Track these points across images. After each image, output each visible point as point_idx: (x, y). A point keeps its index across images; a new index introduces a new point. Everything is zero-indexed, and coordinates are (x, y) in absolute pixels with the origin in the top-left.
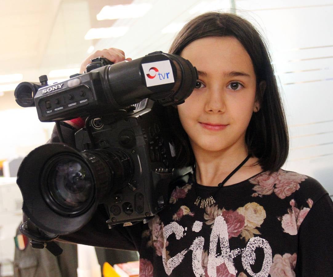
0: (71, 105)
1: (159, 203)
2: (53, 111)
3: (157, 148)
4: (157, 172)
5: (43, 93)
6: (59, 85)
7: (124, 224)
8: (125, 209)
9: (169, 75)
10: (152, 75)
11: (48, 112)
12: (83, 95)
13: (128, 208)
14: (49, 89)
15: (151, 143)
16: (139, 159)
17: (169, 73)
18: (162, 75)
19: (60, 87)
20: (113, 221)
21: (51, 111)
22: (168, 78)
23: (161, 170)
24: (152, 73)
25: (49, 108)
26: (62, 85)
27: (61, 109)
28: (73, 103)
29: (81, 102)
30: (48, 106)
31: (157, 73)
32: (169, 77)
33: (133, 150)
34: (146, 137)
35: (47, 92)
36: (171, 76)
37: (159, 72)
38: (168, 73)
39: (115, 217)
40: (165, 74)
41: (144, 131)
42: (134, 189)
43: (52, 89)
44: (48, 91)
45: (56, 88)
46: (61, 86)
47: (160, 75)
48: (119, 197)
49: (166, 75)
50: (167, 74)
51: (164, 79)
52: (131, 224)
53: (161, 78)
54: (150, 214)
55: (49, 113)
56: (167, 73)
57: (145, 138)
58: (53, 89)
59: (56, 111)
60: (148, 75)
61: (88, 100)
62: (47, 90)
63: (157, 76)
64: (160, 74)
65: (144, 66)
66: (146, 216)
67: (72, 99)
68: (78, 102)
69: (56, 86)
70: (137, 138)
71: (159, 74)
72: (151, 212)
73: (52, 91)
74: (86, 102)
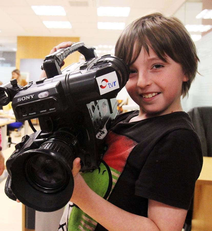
0: (42, 111)
2: (28, 115)
5: (18, 101)
6: (31, 96)
10: (104, 86)
11: (24, 116)
14: (24, 99)
19: (32, 97)
24: (104, 84)
25: (24, 113)
29: (50, 110)
31: (108, 83)
32: (116, 85)
36: (117, 83)
38: (115, 81)
43: (26, 99)
45: (29, 98)
47: (110, 84)
49: (113, 83)
50: (114, 83)
51: (112, 87)
53: (110, 86)
54: (96, 167)
56: (114, 82)
60: (101, 86)
62: (21, 99)
65: (97, 79)
66: (93, 168)
68: (48, 111)
73: (26, 100)
74: (54, 110)
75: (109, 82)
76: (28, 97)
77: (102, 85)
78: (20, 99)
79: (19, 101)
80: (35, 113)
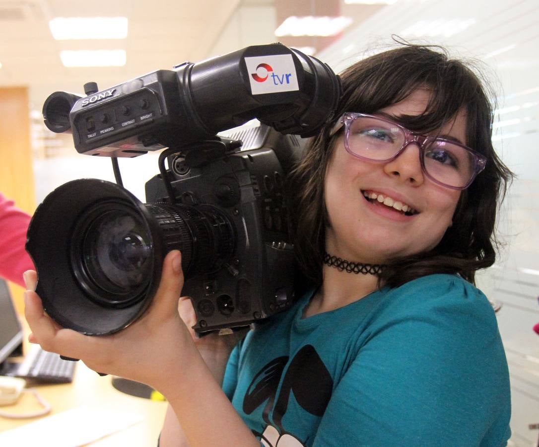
0: (126, 124)
1: (278, 299)
3: (277, 210)
4: (274, 246)
5: (83, 105)
6: (109, 92)
7: (221, 331)
8: (221, 307)
9: (290, 77)
10: (261, 76)
11: (90, 136)
12: (145, 107)
13: (226, 305)
14: (93, 99)
15: (267, 200)
16: (245, 224)
17: (290, 75)
18: (278, 77)
20: (203, 325)
21: (95, 134)
22: (288, 82)
23: (282, 245)
24: (262, 72)
25: (91, 130)
26: (112, 91)
27: (111, 131)
28: (130, 120)
30: (90, 127)
31: (270, 73)
32: (290, 82)
33: (236, 210)
34: (257, 188)
35: (89, 103)
36: (294, 79)
37: (273, 72)
38: (288, 74)
39: (205, 319)
40: (283, 76)
41: (254, 179)
42: (236, 273)
43: (98, 97)
46: (112, 93)
47: (276, 77)
48: (211, 287)
49: (285, 77)
50: (287, 76)
51: (282, 83)
52: (231, 332)
53: (277, 81)
54: (261, 315)
55: (91, 138)
56: (286, 75)
57: (255, 190)
58: (99, 99)
59: (103, 134)
60: (255, 76)
61: (154, 115)
62: (89, 101)
63: (270, 79)
64: (275, 74)
65: (248, 60)
66: (255, 317)
67: (128, 114)
68: (137, 119)
69: (104, 93)
70: (242, 189)
71: (273, 76)
72: (262, 312)
73: (97, 101)
74: (150, 118)
75: (275, 72)
76: (103, 95)
80: (111, 129)
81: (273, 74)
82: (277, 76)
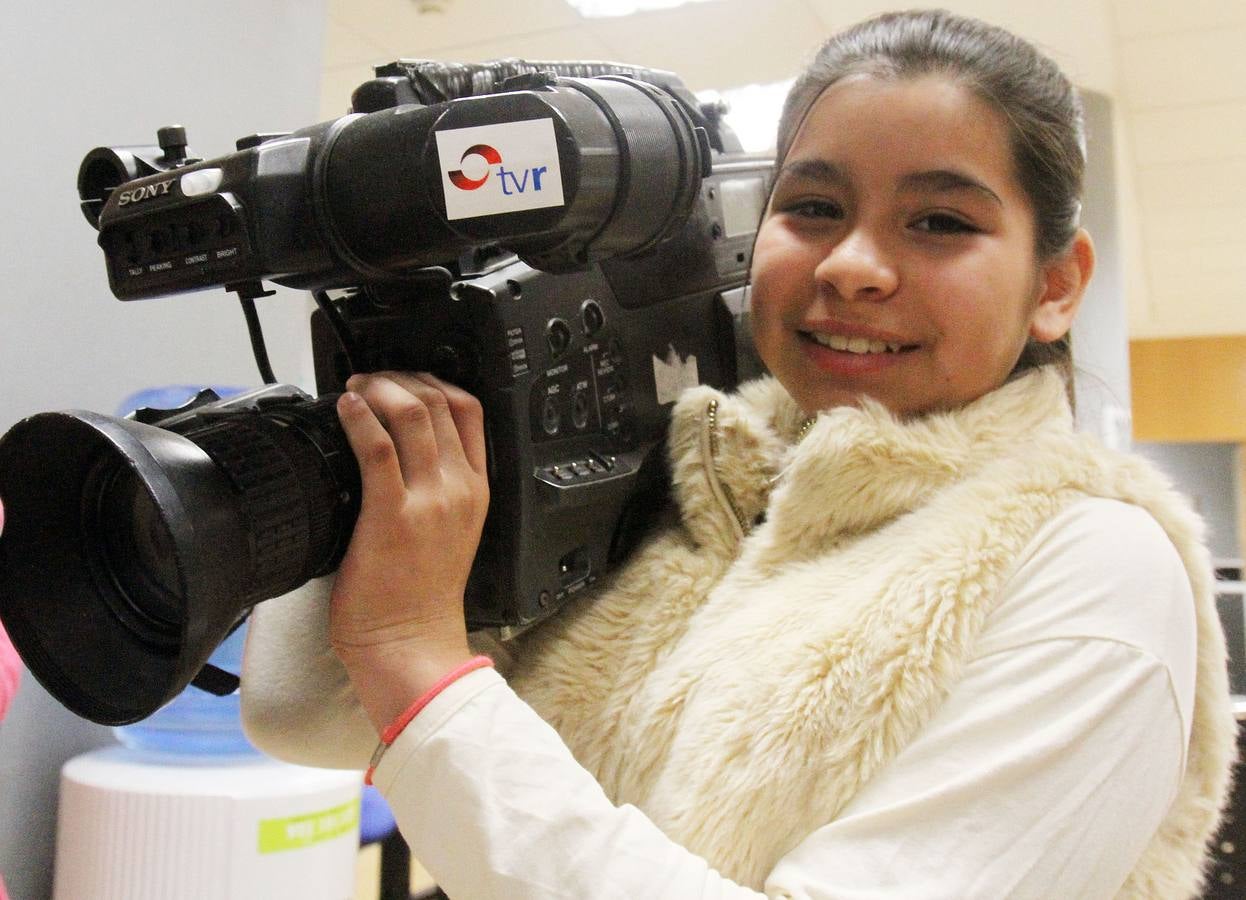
0: (192, 260)
2: (146, 271)
3: (582, 385)
5: (120, 203)
6: (164, 184)
9: (543, 176)
10: (471, 174)
11: (133, 272)
12: (222, 233)
15: (552, 372)
17: (544, 169)
18: (513, 176)
19: (165, 191)
21: (141, 270)
22: (537, 186)
24: (475, 167)
25: (134, 261)
27: (166, 271)
28: (198, 253)
29: (220, 254)
30: (132, 252)
31: (496, 168)
32: (542, 186)
34: (521, 357)
35: (131, 203)
36: (553, 180)
37: (500, 165)
38: (539, 167)
40: (527, 171)
41: (516, 337)
43: (145, 194)
44: (134, 200)
45: (154, 193)
46: (169, 189)
47: (508, 178)
49: (530, 174)
50: (537, 173)
51: (521, 190)
53: (511, 186)
55: (135, 277)
56: (535, 170)
57: (517, 362)
58: (147, 197)
59: (153, 272)
60: (457, 177)
61: (240, 251)
62: (130, 196)
63: (494, 182)
64: (506, 170)
67: (194, 241)
68: (211, 253)
71: (502, 174)
73: (143, 200)
74: (233, 256)
75: (507, 163)
76: (155, 187)
77: (460, 172)
78: (127, 195)
79: (123, 201)
80: (167, 265)
81: (502, 168)
82: (511, 173)
